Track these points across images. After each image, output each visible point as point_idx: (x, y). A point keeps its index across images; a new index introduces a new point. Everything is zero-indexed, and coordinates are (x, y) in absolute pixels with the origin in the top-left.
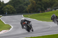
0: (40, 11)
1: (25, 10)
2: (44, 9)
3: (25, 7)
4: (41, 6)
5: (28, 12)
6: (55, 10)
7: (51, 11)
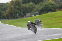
0: (19, 17)
1: (3, 16)
2: (23, 14)
3: (3, 12)
4: (19, 11)
5: (6, 17)
6: (35, 15)
7: (31, 16)
